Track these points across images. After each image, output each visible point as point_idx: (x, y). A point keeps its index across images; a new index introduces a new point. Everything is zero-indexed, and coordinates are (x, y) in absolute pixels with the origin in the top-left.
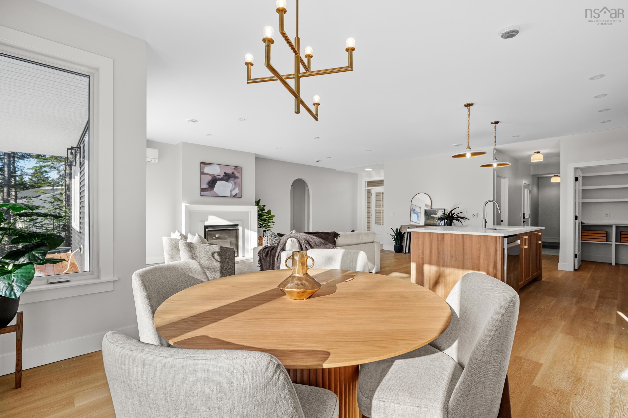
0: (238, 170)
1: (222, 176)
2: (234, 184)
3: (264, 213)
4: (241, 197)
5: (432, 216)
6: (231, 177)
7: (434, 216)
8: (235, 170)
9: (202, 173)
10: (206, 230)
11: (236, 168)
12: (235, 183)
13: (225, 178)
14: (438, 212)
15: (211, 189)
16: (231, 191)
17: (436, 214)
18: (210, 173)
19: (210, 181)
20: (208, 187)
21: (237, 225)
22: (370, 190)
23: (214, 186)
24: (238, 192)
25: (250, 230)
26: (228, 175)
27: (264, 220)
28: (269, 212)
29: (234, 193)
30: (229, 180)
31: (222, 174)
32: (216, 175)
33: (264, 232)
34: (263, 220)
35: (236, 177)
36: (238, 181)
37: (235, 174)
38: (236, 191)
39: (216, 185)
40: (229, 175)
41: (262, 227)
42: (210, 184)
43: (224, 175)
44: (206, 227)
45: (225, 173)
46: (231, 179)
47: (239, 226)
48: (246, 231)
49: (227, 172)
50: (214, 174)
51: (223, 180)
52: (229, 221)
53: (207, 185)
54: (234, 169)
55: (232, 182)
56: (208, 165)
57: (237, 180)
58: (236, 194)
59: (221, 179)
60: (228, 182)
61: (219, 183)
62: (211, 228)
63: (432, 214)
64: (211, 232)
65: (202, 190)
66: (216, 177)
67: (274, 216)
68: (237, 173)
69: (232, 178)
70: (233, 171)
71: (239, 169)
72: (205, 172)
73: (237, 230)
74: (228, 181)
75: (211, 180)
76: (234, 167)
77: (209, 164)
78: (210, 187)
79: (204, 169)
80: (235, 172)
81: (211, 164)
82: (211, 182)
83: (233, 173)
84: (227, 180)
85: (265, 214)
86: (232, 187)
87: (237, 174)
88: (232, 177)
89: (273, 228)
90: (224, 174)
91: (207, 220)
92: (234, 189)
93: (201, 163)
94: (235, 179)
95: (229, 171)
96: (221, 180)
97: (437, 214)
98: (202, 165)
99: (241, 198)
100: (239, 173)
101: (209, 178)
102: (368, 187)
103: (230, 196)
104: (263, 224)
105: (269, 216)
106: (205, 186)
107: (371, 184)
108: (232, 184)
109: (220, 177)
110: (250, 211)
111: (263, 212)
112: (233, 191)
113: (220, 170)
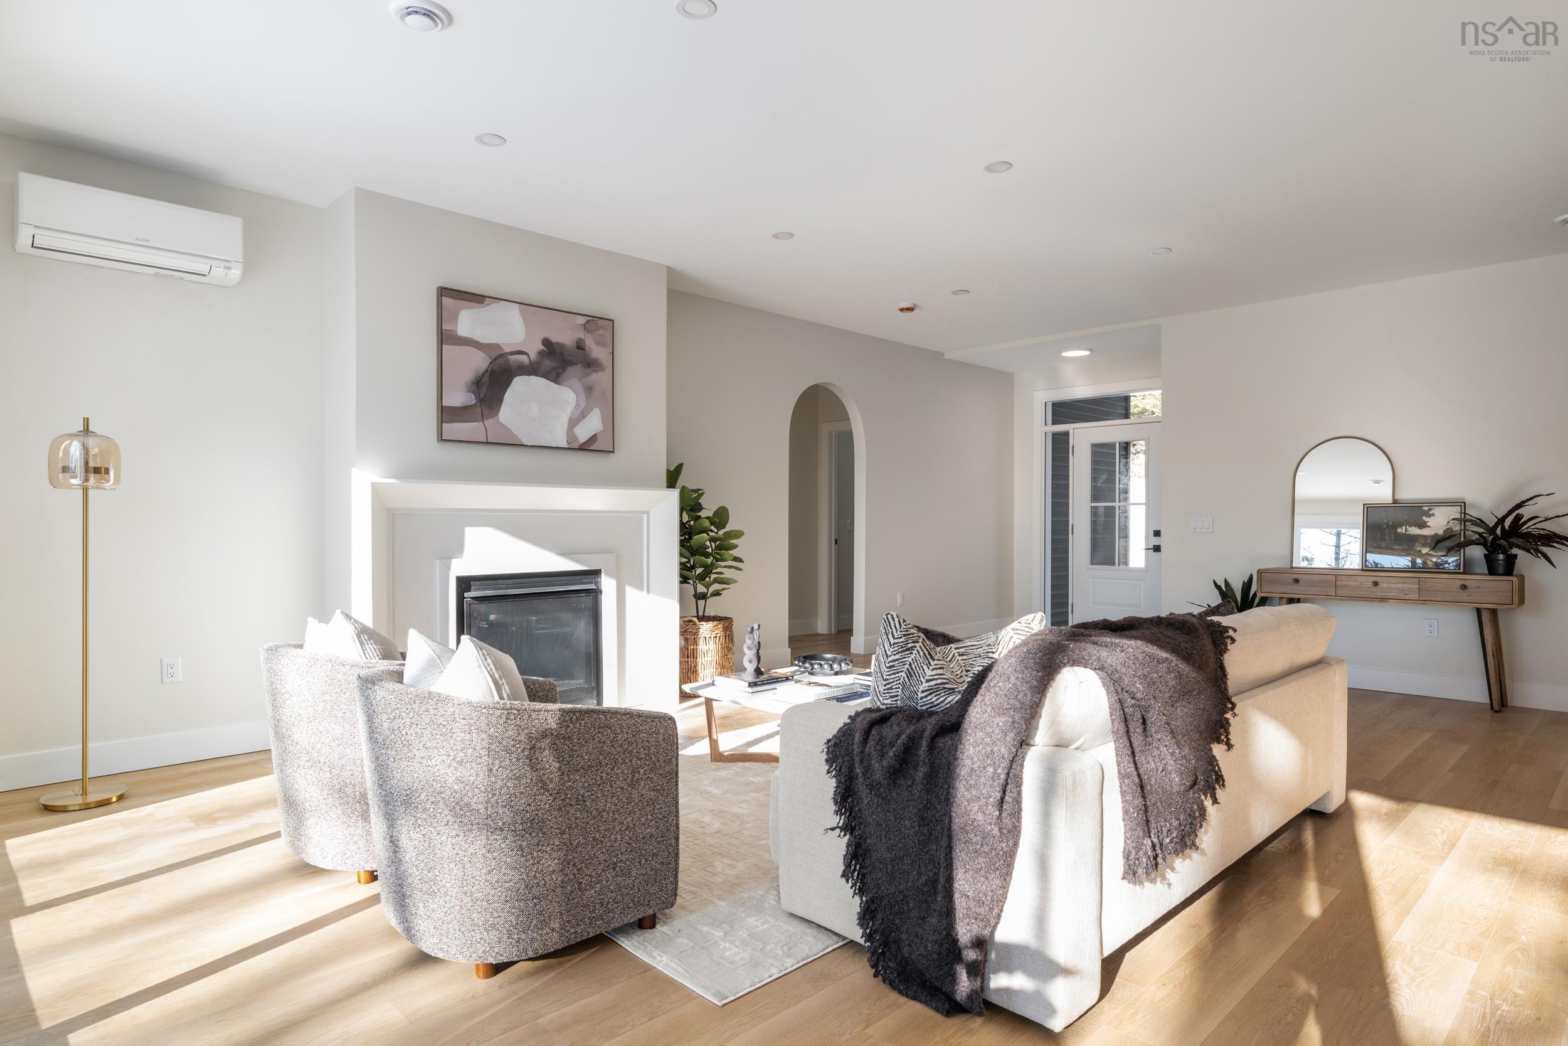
0: (601, 331)
1: (533, 356)
2: (583, 396)
3: (700, 520)
4: (613, 452)
6: (572, 363)
8: (589, 331)
9: (445, 337)
10: (466, 595)
11: (592, 322)
12: (589, 390)
13: (548, 363)
15: (486, 412)
16: (573, 423)
18: (482, 341)
19: (483, 375)
20: (472, 400)
21: (597, 573)
22: (1065, 435)
23: (501, 401)
24: (602, 428)
25: (648, 591)
26: (558, 352)
27: (701, 551)
28: (721, 517)
29: (583, 433)
30: (562, 373)
31: (534, 348)
32: (507, 350)
33: (701, 603)
34: (697, 549)
35: (591, 365)
36: (600, 378)
37: (586, 348)
38: (592, 424)
39: (508, 396)
40: (562, 354)
41: (691, 581)
42: (484, 390)
43: (541, 353)
44: (464, 584)
45: (546, 342)
46: (571, 370)
47: (603, 574)
48: (631, 594)
49: (554, 340)
50: (498, 346)
51: (536, 376)
52: (565, 553)
53: (469, 391)
54: (585, 326)
55: (575, 383)
56: (473, 304)
57: (595, 377)
58: (593, 439)
59: (531, 370)
60: (560, 385)
61: (520, 385)
62: (485, 589)
64: (485, 606)
65: (447, 414)
66: (508, 360)
67: (738, 534)
68: (598, 344)
69: (575, 366)
70: (581, 334)
71: (605, 329)
72: (463, 330)
73: (596, 593)
74: (561, 378)
75: (486, 371)
76: (582, 320)
77: (477, 298)
78: (481, 401)
79: (455, 317)
80: (589, 342)
81: (484, 297)
82: (486, 379)
83: (580, 346)
84: (555, 376)
85: (707, 523)
86: (577, 405)
87: (596, 352)
88: (575, 364)
89: (735, 581)
90: (543, 348)
92: (583, 415)
93: (442, 291)
94: (589, 370)
95: (565, 336)
96: (529, 374)
98: (446, 300)
99: (612, 454)
100: (603, 345)
101: (479, 362)
103: (566, 446)
104: (693, 567)
105: (721, 532)
106: (458, 397)
107: (1066, 412)
108: (574, 391)
109: (524, 359)
110: (648, 513)
111: (700, 517)
112: (581, 423)
113: (524, 330)
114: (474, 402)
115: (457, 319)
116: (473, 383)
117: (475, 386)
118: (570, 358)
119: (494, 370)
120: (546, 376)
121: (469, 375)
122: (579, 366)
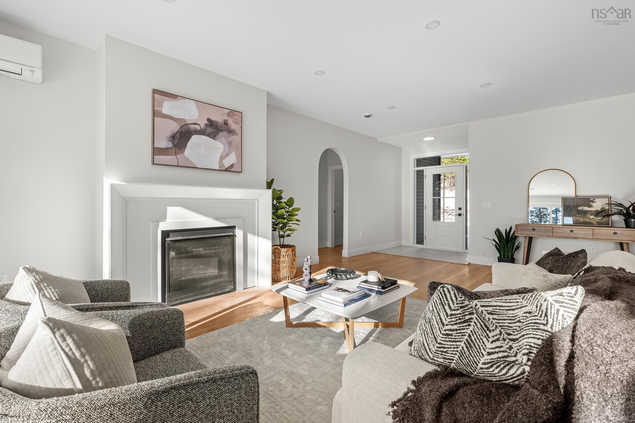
0: (236, 117)
1: (202, 126)
2: (227, 146)
3: (282, 203)
4: (241, 172)
5: (579, 208)
6: (222, 131)
7: (586, 208)
8: (230, 117)
9: (155, 114)
10: (167, 239)
11: (232, 113)
12: (230, 143)
13: (210, 130)
14: (595, 202)
15: (178, 151)
16: (222, 158)
17: (590, 206)
18: (176, 117)
19: (176, 133)
20: (170, 145)
21: (234, 227)
22: (422, 171)
23: (185, 146)
24: (236, 161)
25: (258, 236)
26: (215, 125)
27: (282, 217)
28: (290, 202)
29: (227, 163)
30: (217, 135)
31: (203, 123)
32: (189, 122)
33: (282, 239)
34: (280, 216)
35: (231, 132)
36: (235, 138)
37: (229, 124)
38: (231, 159)
39: (189, 144)
40: (217, 126)
41: (277, 230)
42: (176, 141)
43: (206, 125)
44: (165, 234)
45: (209, 120)
46: (221, 134)
47: (236, 228)
48: (250, 237)
49: (213, 119)
50: (184, 120)
51: (204, 135)
52: (217, 219)
53: (169, 141)
54: (228, 114)
55: (223, 139)
56: (171, 99)
57: (232, 138)
58: (232, 166)
59: (201, 132)
60: (216, 140)
61: (195, 138)
62: (177, 236)
63: (580, 206)
64: (177, 244)
65: (156, 151)
66: (189, 127)
67: (298, 209)
68: (234, 123)
70: (226, 118)
71: (238, 116)
72: (165, 111)
73: (233, 237)
74: (216, 137)
75: (178, 131)
76: (227, 111)
77: (174, 96)
78: (175, 146)
79: (161, 105)
80: (230, 122)
81: (177, 96)
82: (178, 135)
83: (226, 123)
84: (213, 136)
85: (284, 205)
86: (224, 150)
87: (233, 126)
89: (297, 230)
90: (207, 122)
91: (164, 217)
92: (227, 155)
93: (155, 91)
94: (230, 134)
95: (218, 118)
96: (200, 134)
97: (592, 205)
98: (157, 96)
99: (241, 173)
100: (237, 123)
101: (175, 127)
102: (417, 167)
103: (218, 168)
104: (278, 224)
105: (291, 209)
106: (163, 143)
107: (421, 162)
108: (223, 144)
109: (198, 127)
110: (258, 200)
111: (281, 202)
112: (226, 158)
113: (198, 113)
114: (171, 146)
115: (162, 105)
116: (171, 137)
117: (172, 138)
118: (220, 128)
119: (182, 132)
120: (208, 136)
121: (169, 133)
122: (225, 132)
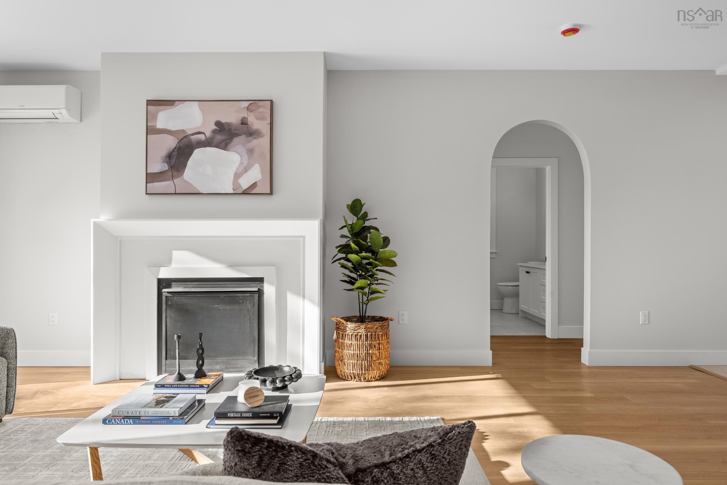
0: (261, 110)
1: (208, 134)
2: (246, 156)
4: (272, 194)
6: (237, 135)
8: (251, 111)
9: (150, 130)
10: (164, 290)
11: (255, 104)
12: (251, 152)
13: (219, 138)
15: (175, 173)
16: (237, 176)
18: (172, 130)
19: (173, 151)
20: (166, 167)
21: (261, 280)
23: (185, 166)
24: (261, 178)
25: (304, 297)
26: (227, 129)
29: (245, 183)
30: (230, 142)
31: (209, 129)
32: (189, 133)
35: (253, 134)
36: (261, 143)
37: (249, 123)
38: (254, 176)
39: (190, 163)
40: (230, 130)
42: (173, 160)
43: (214, 132)
44: (163, 284)
45: (218, 124)
46: (236, 140)
47: (265, 281)
48: (290, 298)
49: (223, 121)
50: (183, 131)
51: (210, 147)
53: (164, 162)
54: (248, 108)
55: (241, 149)
56: (168, 107)
57: (255, 142)
58: (254, 185)
59: (207, 143)
60: (228, 151)
61: (198, 154)
62: (177, 288)
64: (176, 298)
65: (151, 178)
66: (190, 139)
68: (258, 119)
69: (240, 137)
70: (244, 114)
71: (264, 107)
72: (160, 124)
73: (260, 293)
74: (229, 147)
75: (175, 148)
76: (246, 104)
77: (170, 103)
78: (172, 167)
79: (155, 117)
80: (251, 119)
81: (176, 101)
82: (175, 153)
83: (244, 122)
84: (224, 145)
86: (241, 163)
87: (256, 124)
88: (239, 135)
90: (215, 127)
91: (168, 262)
92: (246, 170)
93: (150, 102)
94: (250, 137)
95: (232, 117)
96: (205, 146)
98: (151, 108)
99: (271, 196)
100: (263, 119)
101: (171, 143)
103: (232, 192)
106: (158, 166)
108: (239, 154)
109: (202, 137)
110: (304, 237)
112: (244, 175)
113: (202, 118)
114: (167, 168)
115: (157, 117)
116: (167, 157)
117: (168, 158)
118: (235, 132)
119: (180, 147)
120: (217, 146)
121: (164, 152)
122: (243, 137)
